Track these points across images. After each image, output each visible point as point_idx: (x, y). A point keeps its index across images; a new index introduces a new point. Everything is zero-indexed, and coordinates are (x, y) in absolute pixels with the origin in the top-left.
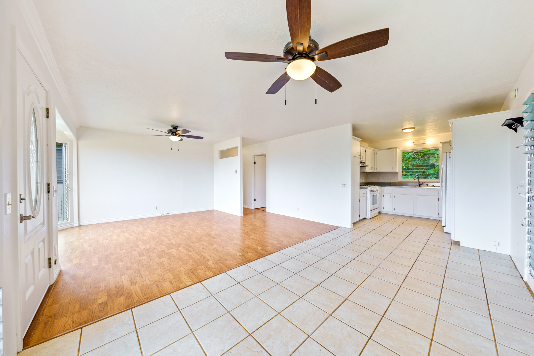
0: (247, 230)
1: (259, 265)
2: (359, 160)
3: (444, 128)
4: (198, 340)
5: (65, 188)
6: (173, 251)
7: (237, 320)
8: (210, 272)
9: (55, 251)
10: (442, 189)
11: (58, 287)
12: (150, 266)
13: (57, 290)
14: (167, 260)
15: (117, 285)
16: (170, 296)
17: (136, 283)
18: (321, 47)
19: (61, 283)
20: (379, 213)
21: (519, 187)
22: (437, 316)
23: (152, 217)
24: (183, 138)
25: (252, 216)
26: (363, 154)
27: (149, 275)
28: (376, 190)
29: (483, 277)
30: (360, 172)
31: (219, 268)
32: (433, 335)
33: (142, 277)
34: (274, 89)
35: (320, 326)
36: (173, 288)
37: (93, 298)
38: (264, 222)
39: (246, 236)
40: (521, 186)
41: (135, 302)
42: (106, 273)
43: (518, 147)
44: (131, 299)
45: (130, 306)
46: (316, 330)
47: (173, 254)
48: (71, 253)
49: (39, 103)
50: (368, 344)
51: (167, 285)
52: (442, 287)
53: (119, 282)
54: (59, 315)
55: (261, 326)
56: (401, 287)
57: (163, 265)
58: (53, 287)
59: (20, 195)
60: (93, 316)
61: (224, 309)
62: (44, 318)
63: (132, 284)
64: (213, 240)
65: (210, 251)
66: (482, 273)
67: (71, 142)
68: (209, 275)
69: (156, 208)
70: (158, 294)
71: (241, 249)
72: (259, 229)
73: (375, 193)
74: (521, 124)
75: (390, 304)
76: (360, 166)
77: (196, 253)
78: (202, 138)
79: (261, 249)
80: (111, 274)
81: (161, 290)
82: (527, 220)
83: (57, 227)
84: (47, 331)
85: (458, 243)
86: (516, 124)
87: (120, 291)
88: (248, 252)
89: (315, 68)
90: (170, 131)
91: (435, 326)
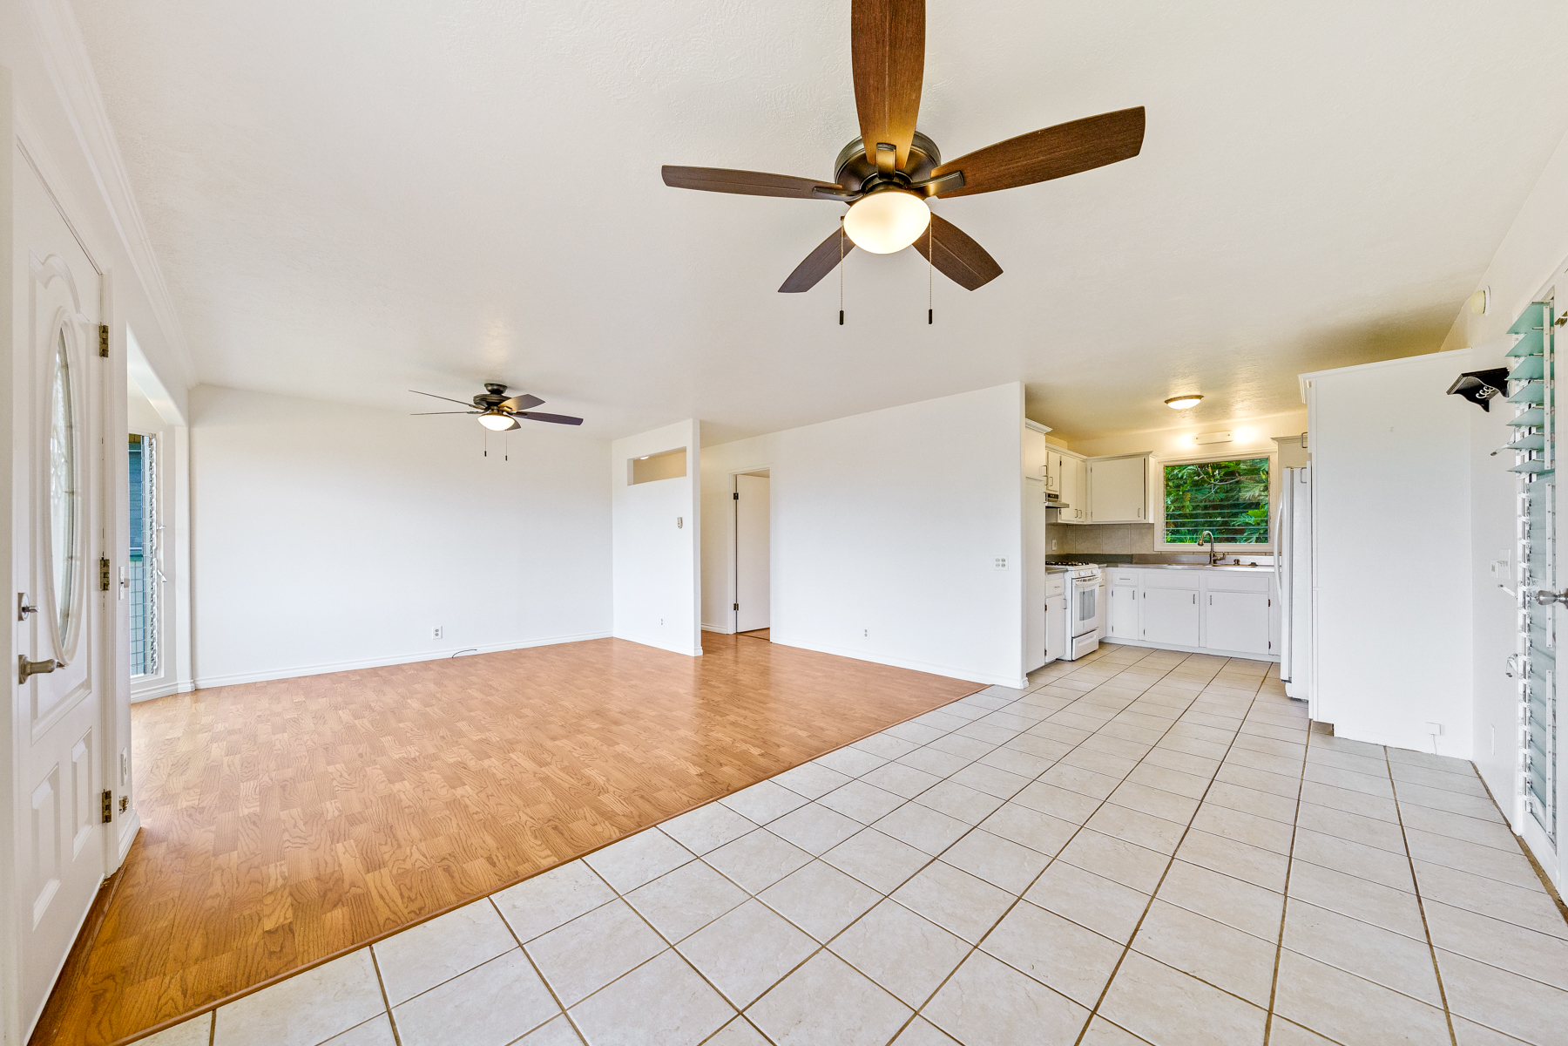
0: (716, 699)
1: (754, 801)
2: (1041, 491)
3: (1283, 396)
4: (583, 1034)
5: (148, 575)
6: (493, 763)
7: (698, 971)
8: (609, 826)
9: (123, 770)
10: (1280, 573)
11: (131, 883)
12: (423, 811)
13: (129, 891)
14: (476, 791)
15: (322, 873)
16: (491, 901)
17: (382, 865)
18: (945, 159)
19: (140, 870)
20: (1102, 643)
21: (1497, 565)
22: (1280, 941)
23: (422, 662)
24: (520, 420)
25: (729, 655)
26: (1054, 471)
27: (421, 840)
28: (1092, 577)
29: (1401, 825)
30: (1048, 525)
31: (636, 813)
32: (1272, 997)
33: (399, 846)
34: (802, 279)
35: (948, 982)
36: (497, 878)
37: (246, 913)
38: (765, 672)
39: (712, 715)
40: (1504, 563)
41: (382, 924)
42: (286, 836)
43: (1495, 453)
44: (366, 916)
45: (366, 935)
46: (935, 993)
47: (494, 774)
48: (169, 775)
49: (78, 310)
50: (1089, 1029)
51: (478, 869)
52: (1291, 857)
53: (326, 863)
54: (141, 972)
55: (773, 987)
56: (1173, 858)
57: (462, 807)
58: (116, 884)
59: (21, 596)
60: (247, 970)
61: (659, 937)
62: (90, 980)
63: (370, 869)
64: (614, 728)
65: (607, 761)
66: (1399, 815)
67: (170, 430)
68: (606, 834)
69: (437, 635)
70: (453, 898)
71: (699, 755)
72: (750, 694)
73: (1088, 586)
74: (1503, 387)
75: (1146, 911)
76: (1047, 507)
77: (563, 769)
78: (578, 421)
79: (762, 755)
80: (300, 838)
81: (462, 883)
82: (1521, 659)
83: (129, 694)
84: (100, 1023)
85: (1327, 730)
86: (1488, 388)
87: (331, 890)
88: (721, 765)
89: (928, 219)
90: (480, 400)
91: (1276, 971)
